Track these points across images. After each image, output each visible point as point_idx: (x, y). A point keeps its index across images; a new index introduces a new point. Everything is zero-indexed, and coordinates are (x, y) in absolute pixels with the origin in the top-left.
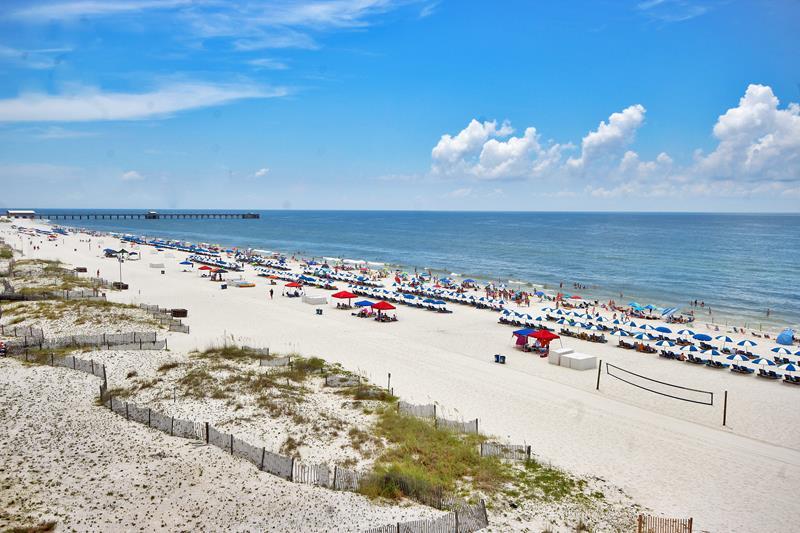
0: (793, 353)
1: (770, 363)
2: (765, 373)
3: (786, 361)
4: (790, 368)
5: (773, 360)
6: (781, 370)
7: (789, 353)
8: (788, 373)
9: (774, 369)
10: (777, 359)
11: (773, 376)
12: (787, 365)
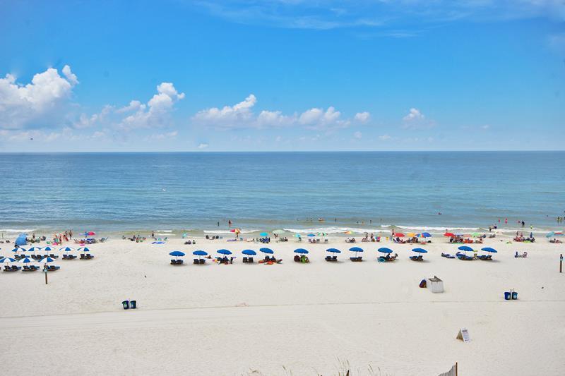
0: (27, 250)
1: (12, 260)
2: (9, 268)
3: (23, 256)
4: (27, 261)
5: (14, 258)
6: (21, 263)
7: (24, 250)
8: (25, 264)
9: (15, 264)
10: (17, 256)
11: (15, 269)
12: (24, 259)
